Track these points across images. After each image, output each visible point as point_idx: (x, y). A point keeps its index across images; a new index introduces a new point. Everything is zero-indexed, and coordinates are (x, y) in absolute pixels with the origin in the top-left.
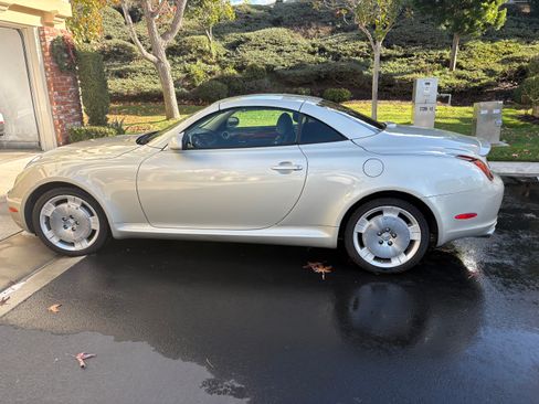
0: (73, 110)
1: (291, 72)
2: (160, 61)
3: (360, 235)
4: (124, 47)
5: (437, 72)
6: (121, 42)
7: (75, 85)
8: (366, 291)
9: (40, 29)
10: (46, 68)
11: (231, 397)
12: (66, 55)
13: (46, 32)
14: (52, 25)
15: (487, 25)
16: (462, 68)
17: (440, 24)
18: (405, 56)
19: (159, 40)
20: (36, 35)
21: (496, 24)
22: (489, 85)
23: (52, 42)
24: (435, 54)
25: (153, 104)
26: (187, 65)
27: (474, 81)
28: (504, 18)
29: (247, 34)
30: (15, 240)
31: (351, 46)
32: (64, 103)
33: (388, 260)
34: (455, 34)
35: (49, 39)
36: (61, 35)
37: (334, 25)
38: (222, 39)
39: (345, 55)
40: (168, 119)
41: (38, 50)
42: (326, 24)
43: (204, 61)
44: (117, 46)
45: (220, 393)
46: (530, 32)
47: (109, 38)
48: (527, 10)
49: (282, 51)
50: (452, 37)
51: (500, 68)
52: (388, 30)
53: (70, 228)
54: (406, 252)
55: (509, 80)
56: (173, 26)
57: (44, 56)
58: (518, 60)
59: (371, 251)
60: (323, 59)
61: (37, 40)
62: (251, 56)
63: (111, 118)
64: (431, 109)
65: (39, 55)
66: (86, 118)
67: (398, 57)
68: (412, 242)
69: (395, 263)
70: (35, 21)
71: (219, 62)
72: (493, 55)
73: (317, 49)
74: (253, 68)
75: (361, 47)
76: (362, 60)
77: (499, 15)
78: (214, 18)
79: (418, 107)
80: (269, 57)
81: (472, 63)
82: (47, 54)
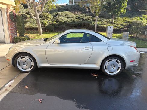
0: (15, 32)
1: (71, 23)
2: (37, 19)
3: (106, 66)
4: (24, 15)
5: (109, 25)
6: (23, 13)
7: (15, 25)
8: (107, 81)
9: (6, 9)
10: (8, 20)
11: (85, 109)
12: (13, 17)
13: (8, 10)
14: (10, 8)
15: (121, 13)
16: (115, 24)
17: (109, 12)
18: (100, 20)
19: (38, 13)
20: (5, 11)
21: (123, 13)
22: (122, 28)
23: (10, 13)
24: (108, 20)
25: (33, 31)
26: (42, 21)
27: (118, 27)
28: (125, 11)
29: (59, 13)
30: (7, 68)
31: (87, 17)
32: (12, 30)
33: (113, 73)
34: (113, 15)
35: (9, 12)
36: (12, 11)
37: (82, 11)
38: (52, 14)
39: (85, 19)
40: (39, 35)
41: (6, 15)
42: (80, 11)
43: (47, 20)
44: (22, 14)
45: (81, 108)
46: (131, 15)
47: (20, 12)
48: (130, 10)
49: (68, 17)
50: (112, 16)
51: (124, 24)
52: (99, 13)
53: (25, 65)
54: (117, 70)
55: (127, 27)
56: (41, 10)
57: (7, 17)
58: (129, 22)
59: (108, 70)
60: (80, 20)
61: (5, 12)
62: (60, 19)
63: (25, 35)
64: (111, 34)
65: (6, 16)
66: (18, 34)
67: (99, 20)
68: (119, 68)
69: (114, 73)
70: (5, 7)
71: (51, 20)
72: (122, 21)
73: (78, 17)
74: (61, 22)
75: (89, 17)
76: (90, 21)
77: (124, 11)
78: (50, 8)
79: (108, 33)
80: (65, 19)
81: (117, 22)
82: (8, 16)
